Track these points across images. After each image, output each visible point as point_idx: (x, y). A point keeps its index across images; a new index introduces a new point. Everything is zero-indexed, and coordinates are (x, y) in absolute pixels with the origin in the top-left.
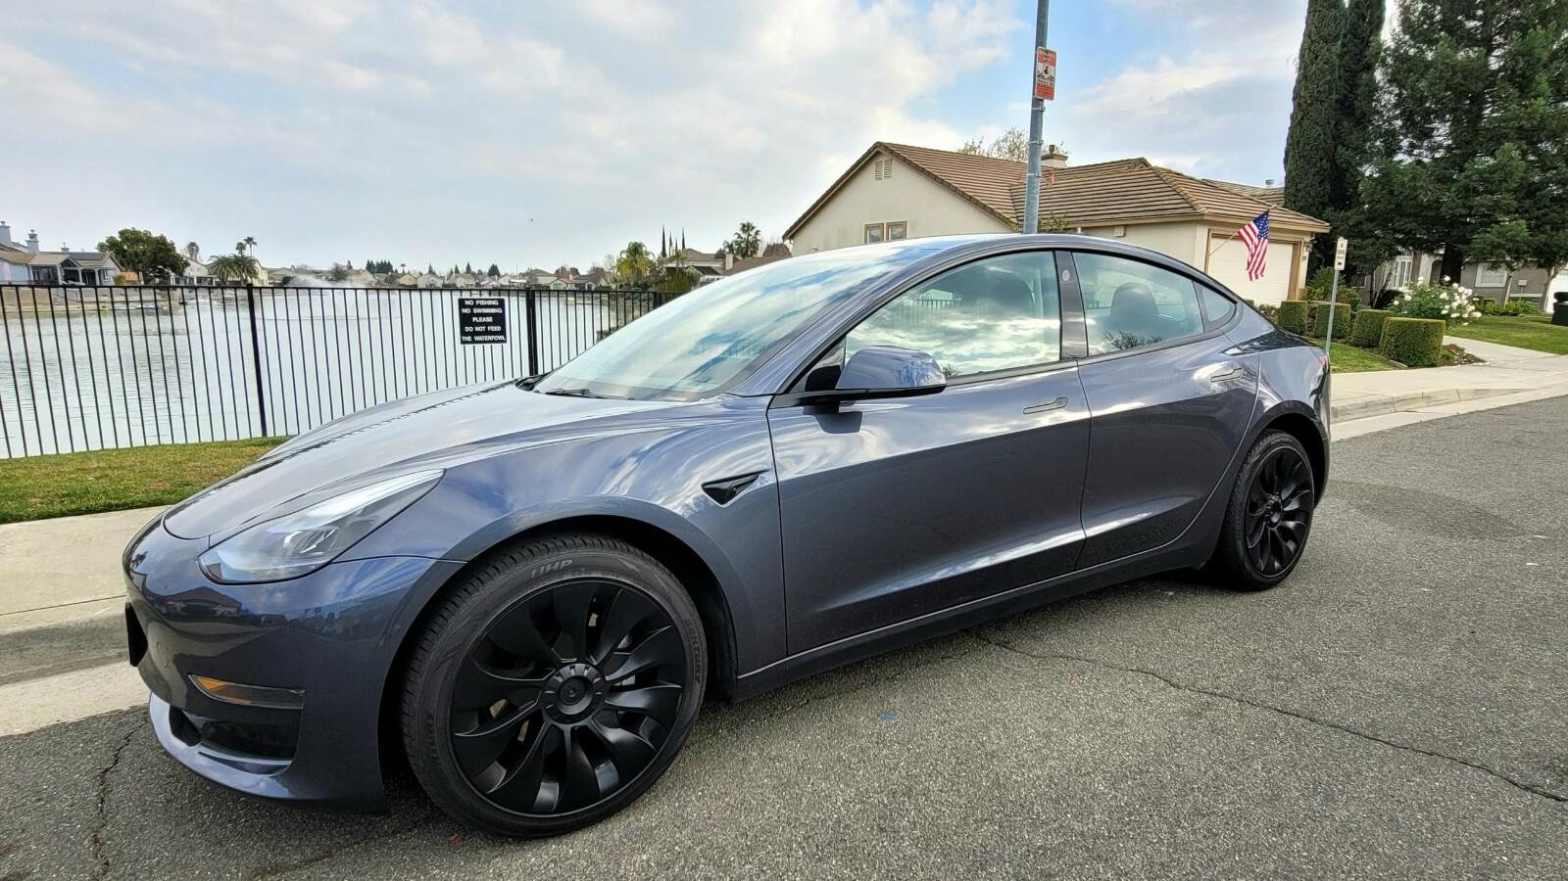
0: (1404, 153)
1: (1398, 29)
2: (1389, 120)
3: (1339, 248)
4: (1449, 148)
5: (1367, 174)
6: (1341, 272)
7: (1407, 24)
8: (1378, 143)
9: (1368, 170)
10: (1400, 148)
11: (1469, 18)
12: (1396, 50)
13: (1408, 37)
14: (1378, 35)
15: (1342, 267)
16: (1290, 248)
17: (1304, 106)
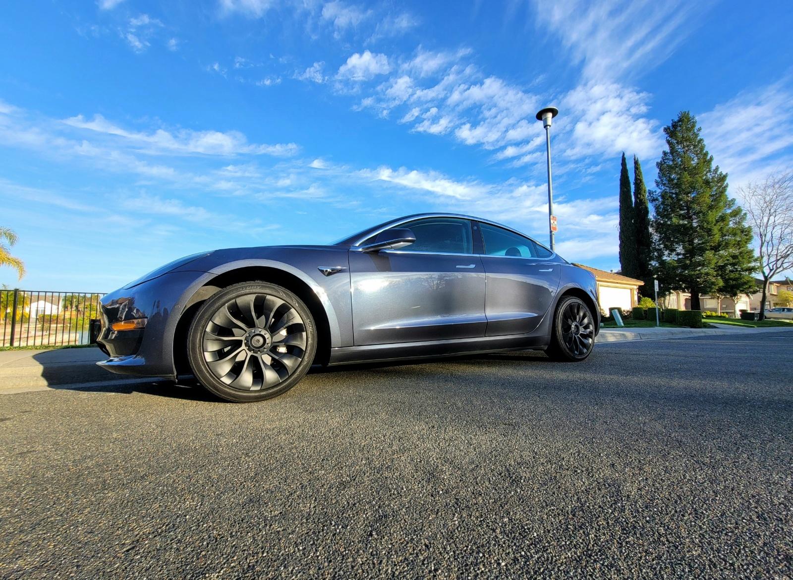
0: (666, 257)
1: (655, 215)
2: (658, 245)
3: (655, 283)
4: (684, 254)
5: (654, 264)
6: (657, 292)
7: (658, 213)
8: (655, 254)
9: (653, 263)
10: (664, 255)
11: (681, 210)
12: (656, 221)
13: (659, 217)
14: (647, 216)
15: (658, 290)
16: (629, 290)
17: (625, 241)
